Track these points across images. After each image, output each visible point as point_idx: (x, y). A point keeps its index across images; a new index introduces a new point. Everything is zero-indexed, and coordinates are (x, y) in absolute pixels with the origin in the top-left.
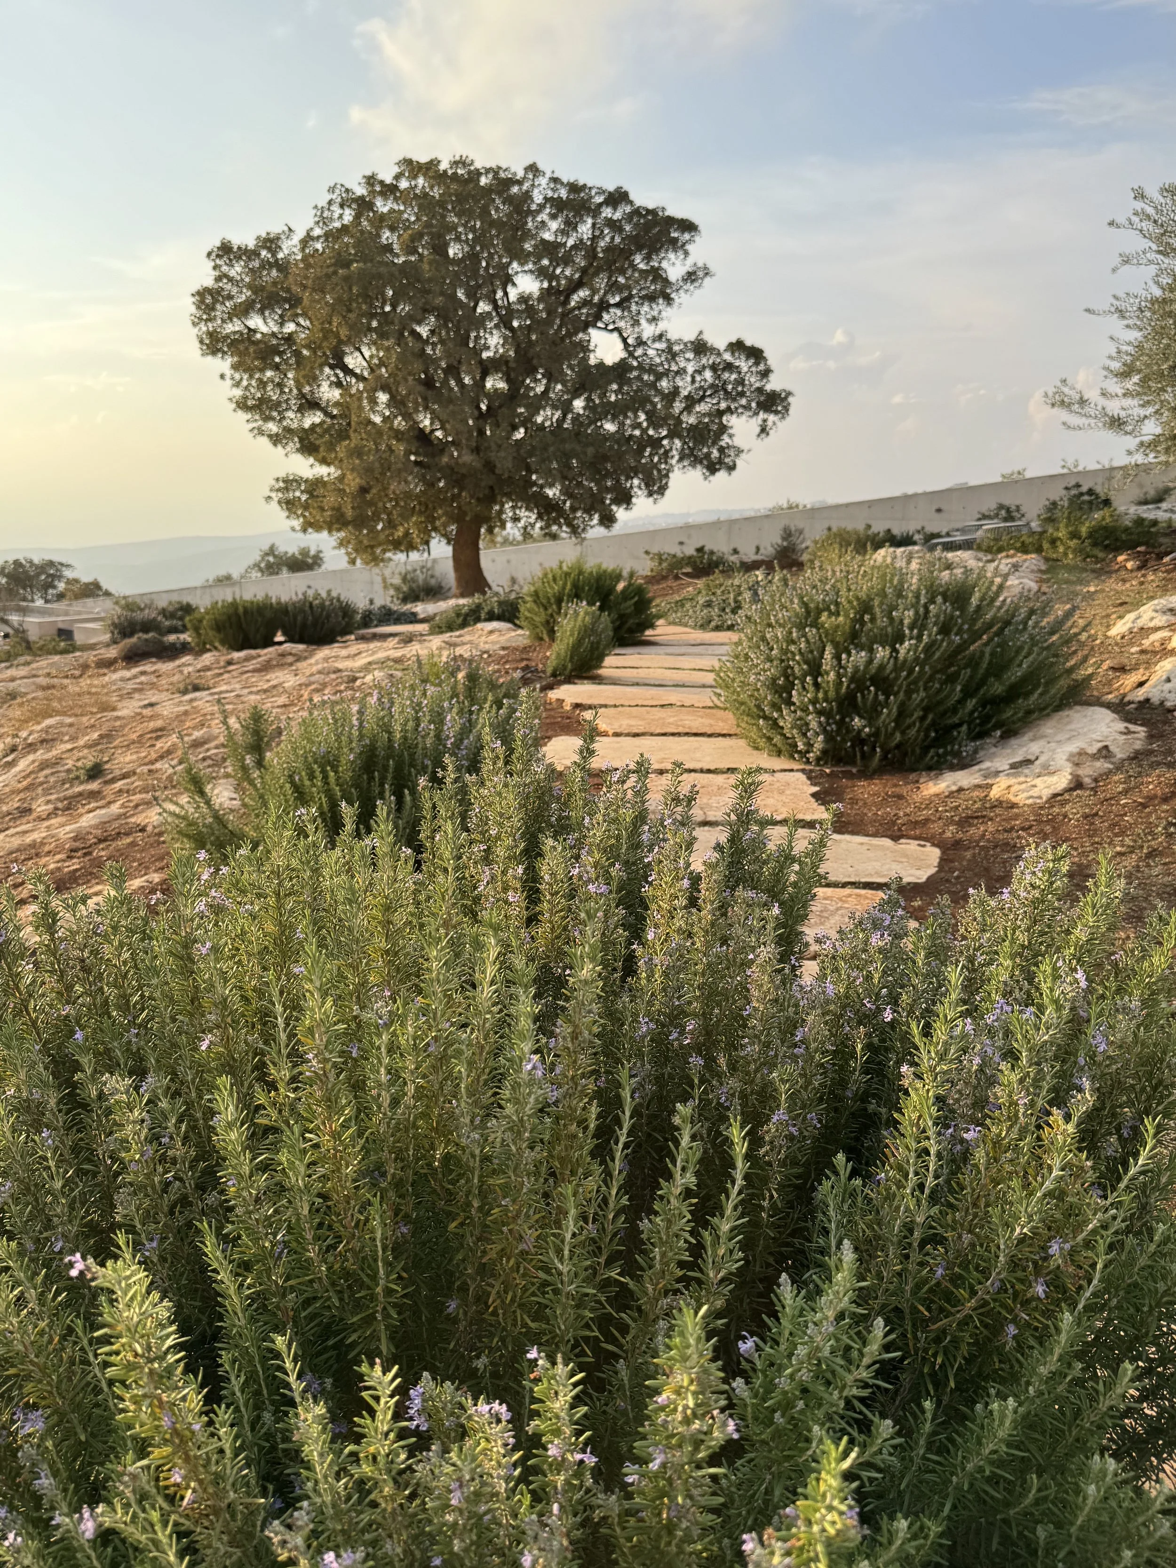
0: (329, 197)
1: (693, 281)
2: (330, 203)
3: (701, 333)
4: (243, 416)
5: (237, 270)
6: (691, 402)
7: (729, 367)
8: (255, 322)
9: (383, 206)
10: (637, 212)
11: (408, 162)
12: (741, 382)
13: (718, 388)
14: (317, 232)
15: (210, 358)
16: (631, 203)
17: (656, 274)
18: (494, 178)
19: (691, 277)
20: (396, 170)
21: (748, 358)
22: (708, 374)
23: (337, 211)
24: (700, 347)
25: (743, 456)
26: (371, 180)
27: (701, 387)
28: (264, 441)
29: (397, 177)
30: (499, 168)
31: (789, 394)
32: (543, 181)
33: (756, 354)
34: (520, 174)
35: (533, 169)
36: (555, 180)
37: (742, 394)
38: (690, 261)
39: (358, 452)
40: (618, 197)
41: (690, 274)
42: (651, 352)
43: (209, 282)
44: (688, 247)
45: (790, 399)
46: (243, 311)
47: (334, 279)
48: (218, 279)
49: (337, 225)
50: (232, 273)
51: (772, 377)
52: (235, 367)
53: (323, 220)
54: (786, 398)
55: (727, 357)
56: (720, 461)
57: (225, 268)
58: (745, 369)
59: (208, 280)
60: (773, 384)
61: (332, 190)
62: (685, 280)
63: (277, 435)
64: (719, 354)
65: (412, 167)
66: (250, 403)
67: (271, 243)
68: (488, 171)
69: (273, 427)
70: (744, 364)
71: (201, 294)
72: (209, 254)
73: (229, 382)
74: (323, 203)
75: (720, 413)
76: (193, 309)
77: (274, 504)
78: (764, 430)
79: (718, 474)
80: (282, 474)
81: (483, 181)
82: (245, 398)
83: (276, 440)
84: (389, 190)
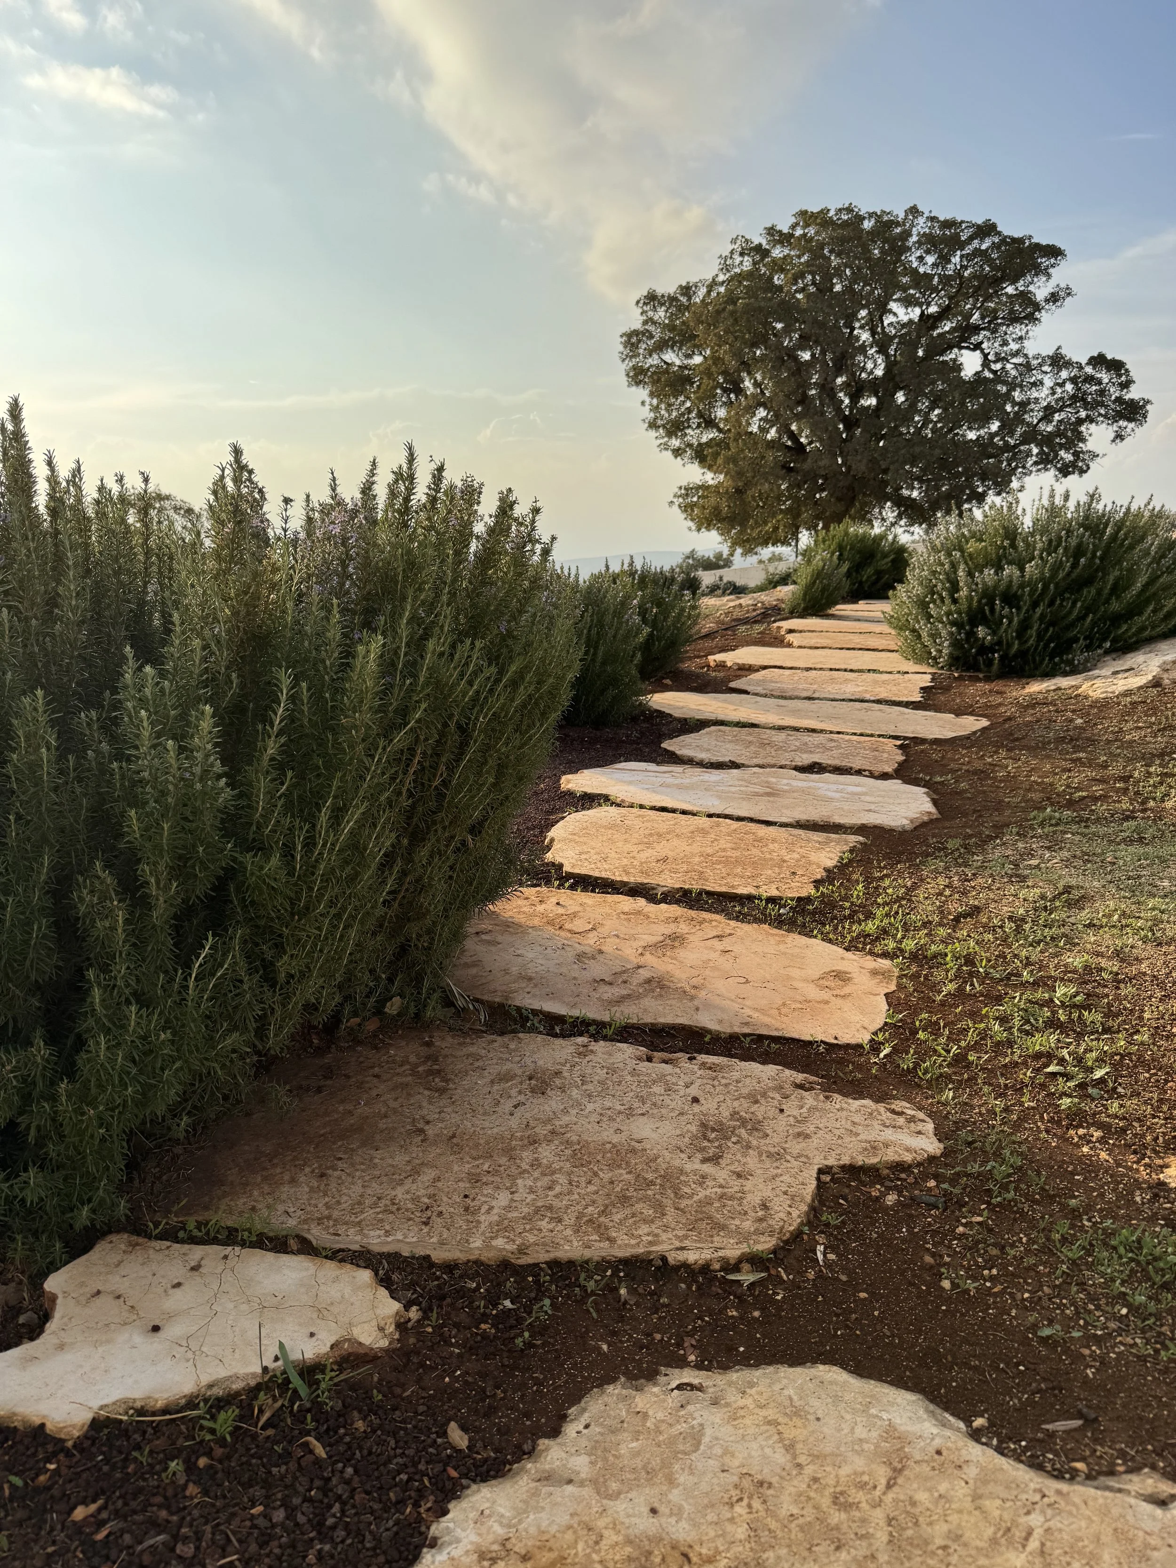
0: (731, 247)
1: (1055, 302)
2: (732, 252)
3: (1059, 348)
4: (653, 434)
5: (661, 314)
6: (1049, 412)
7: (1090, 379)
8: (670, 356)
9: (778, 252)
10: (1004, 240)
11: (803, 213)
12: (1102, 392)
13: (1078, 398)
14: (721, 278)
15: (634, 388)
16: (999, 233)
17: (1025, 298)
18: (877, 221)
19: (1054, 298)
20: (793, 220)
21: (1108, 370)
22: (1069, 387)
23: (738, 259)
24: (1058, 361)
25: (1098, 460)
26: (771, 231)
27: (1062, 398)
28: (669, 454)
29: (794, 227)
30: (883, 212)
31: (1148, 402)
32: (921, 220)
33: (1116, 366)
34: (902, 216)
35: (914, 211)
36: (933, 219)
37: (1102, 404)
38: (1052, 283)
39: (734, 460)
40: (987, 229)
41: (1053, 295)
42: (1009, 366)
43: (637, 325)
44: (1051, 270)
45: (1148, 407)
46: (661, 346)
47: (726, 314)
48: (645, 323)
49: (738, 270)
50: (656, 318)
51: (1133, 388)
52: (652, 395)
53: (726, 268)
54: (1144, 406)
55: (1089, 370)
56: (1073, 464)
57: (650, 314)
58: (1106, 380)
59: (636, 323)
60: (1134, 393)
61: (734, 241)
62: (1047, 301)
63: (679, 449)
64: (1081, 368)
65: (805, 217)
66: (659, 422)
67: (686, 290)
68: (871, 215)
69: (675, 443)
70: (1104, 376)
71: (630, 335)
72: (638, 302)
73: (648, 407)
74: (727, 253)
75: (1080, 422)
76: (621, 348)
77: (675, 508)
78: (1119, 437)
79: (1070, 477)
80: (684, 483)
81: (867, 225)
82: (656, 418)
83: (677, 453)
84: (784, 239)
